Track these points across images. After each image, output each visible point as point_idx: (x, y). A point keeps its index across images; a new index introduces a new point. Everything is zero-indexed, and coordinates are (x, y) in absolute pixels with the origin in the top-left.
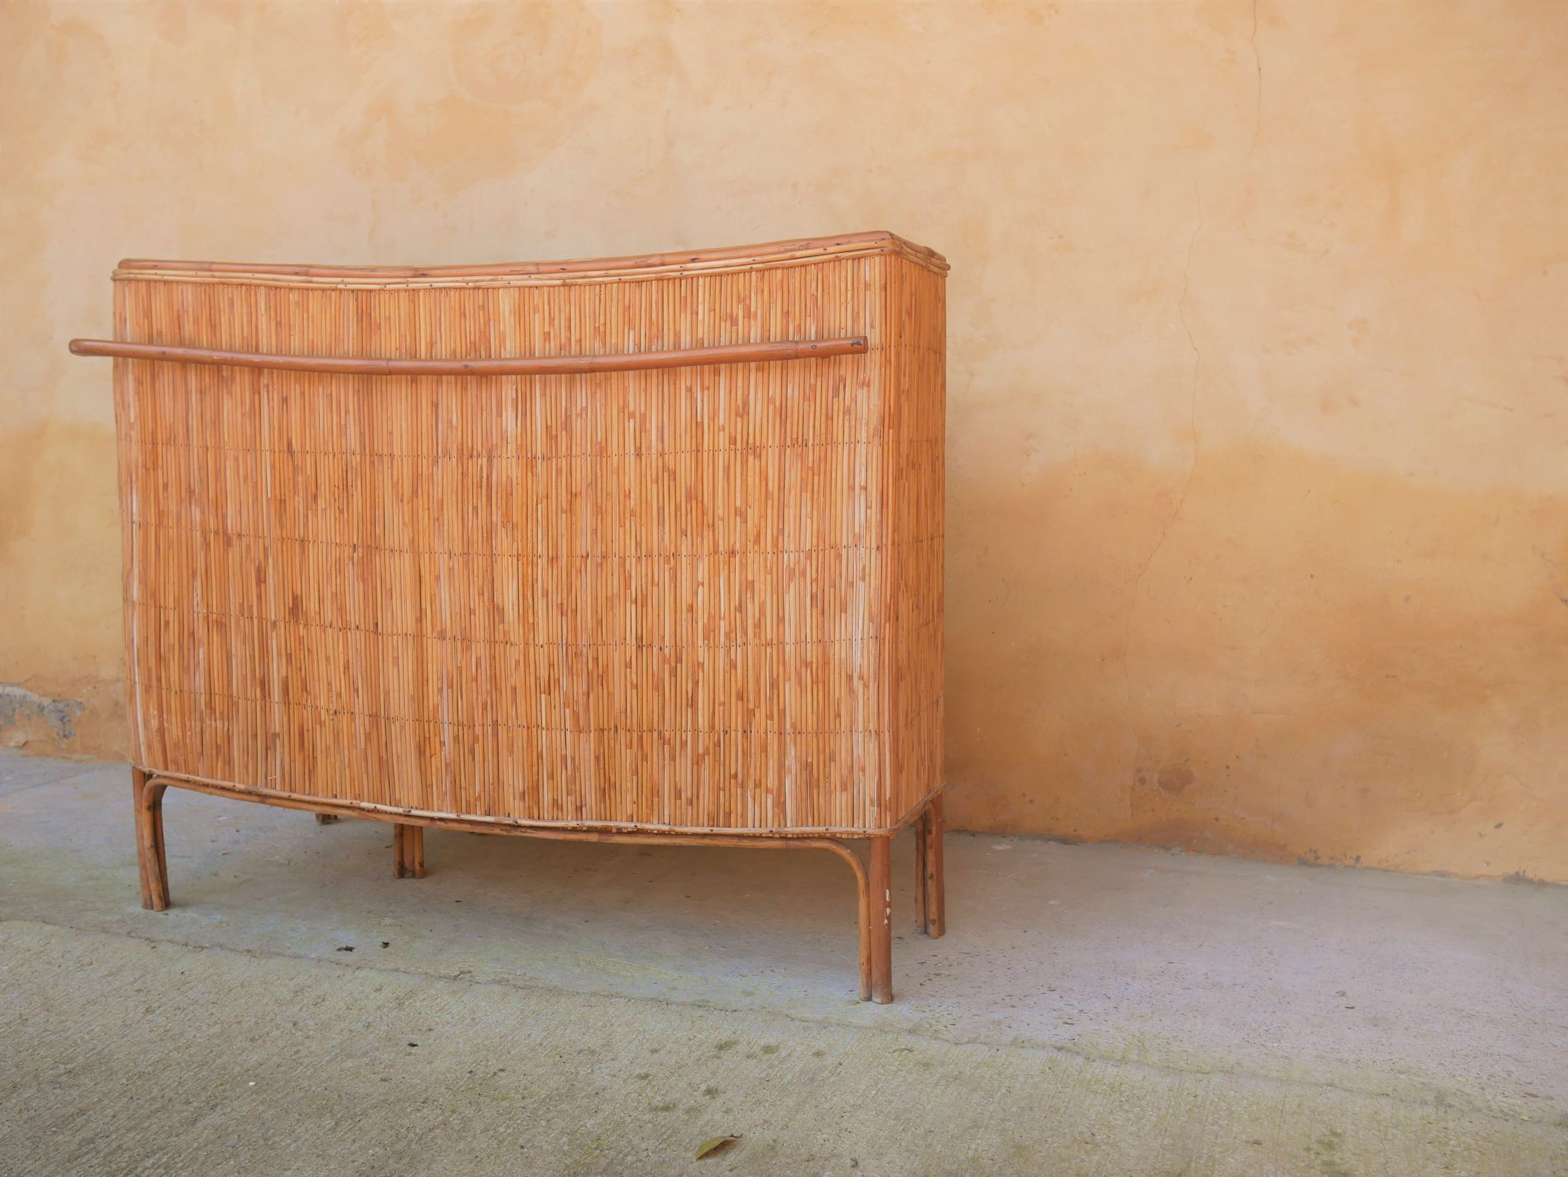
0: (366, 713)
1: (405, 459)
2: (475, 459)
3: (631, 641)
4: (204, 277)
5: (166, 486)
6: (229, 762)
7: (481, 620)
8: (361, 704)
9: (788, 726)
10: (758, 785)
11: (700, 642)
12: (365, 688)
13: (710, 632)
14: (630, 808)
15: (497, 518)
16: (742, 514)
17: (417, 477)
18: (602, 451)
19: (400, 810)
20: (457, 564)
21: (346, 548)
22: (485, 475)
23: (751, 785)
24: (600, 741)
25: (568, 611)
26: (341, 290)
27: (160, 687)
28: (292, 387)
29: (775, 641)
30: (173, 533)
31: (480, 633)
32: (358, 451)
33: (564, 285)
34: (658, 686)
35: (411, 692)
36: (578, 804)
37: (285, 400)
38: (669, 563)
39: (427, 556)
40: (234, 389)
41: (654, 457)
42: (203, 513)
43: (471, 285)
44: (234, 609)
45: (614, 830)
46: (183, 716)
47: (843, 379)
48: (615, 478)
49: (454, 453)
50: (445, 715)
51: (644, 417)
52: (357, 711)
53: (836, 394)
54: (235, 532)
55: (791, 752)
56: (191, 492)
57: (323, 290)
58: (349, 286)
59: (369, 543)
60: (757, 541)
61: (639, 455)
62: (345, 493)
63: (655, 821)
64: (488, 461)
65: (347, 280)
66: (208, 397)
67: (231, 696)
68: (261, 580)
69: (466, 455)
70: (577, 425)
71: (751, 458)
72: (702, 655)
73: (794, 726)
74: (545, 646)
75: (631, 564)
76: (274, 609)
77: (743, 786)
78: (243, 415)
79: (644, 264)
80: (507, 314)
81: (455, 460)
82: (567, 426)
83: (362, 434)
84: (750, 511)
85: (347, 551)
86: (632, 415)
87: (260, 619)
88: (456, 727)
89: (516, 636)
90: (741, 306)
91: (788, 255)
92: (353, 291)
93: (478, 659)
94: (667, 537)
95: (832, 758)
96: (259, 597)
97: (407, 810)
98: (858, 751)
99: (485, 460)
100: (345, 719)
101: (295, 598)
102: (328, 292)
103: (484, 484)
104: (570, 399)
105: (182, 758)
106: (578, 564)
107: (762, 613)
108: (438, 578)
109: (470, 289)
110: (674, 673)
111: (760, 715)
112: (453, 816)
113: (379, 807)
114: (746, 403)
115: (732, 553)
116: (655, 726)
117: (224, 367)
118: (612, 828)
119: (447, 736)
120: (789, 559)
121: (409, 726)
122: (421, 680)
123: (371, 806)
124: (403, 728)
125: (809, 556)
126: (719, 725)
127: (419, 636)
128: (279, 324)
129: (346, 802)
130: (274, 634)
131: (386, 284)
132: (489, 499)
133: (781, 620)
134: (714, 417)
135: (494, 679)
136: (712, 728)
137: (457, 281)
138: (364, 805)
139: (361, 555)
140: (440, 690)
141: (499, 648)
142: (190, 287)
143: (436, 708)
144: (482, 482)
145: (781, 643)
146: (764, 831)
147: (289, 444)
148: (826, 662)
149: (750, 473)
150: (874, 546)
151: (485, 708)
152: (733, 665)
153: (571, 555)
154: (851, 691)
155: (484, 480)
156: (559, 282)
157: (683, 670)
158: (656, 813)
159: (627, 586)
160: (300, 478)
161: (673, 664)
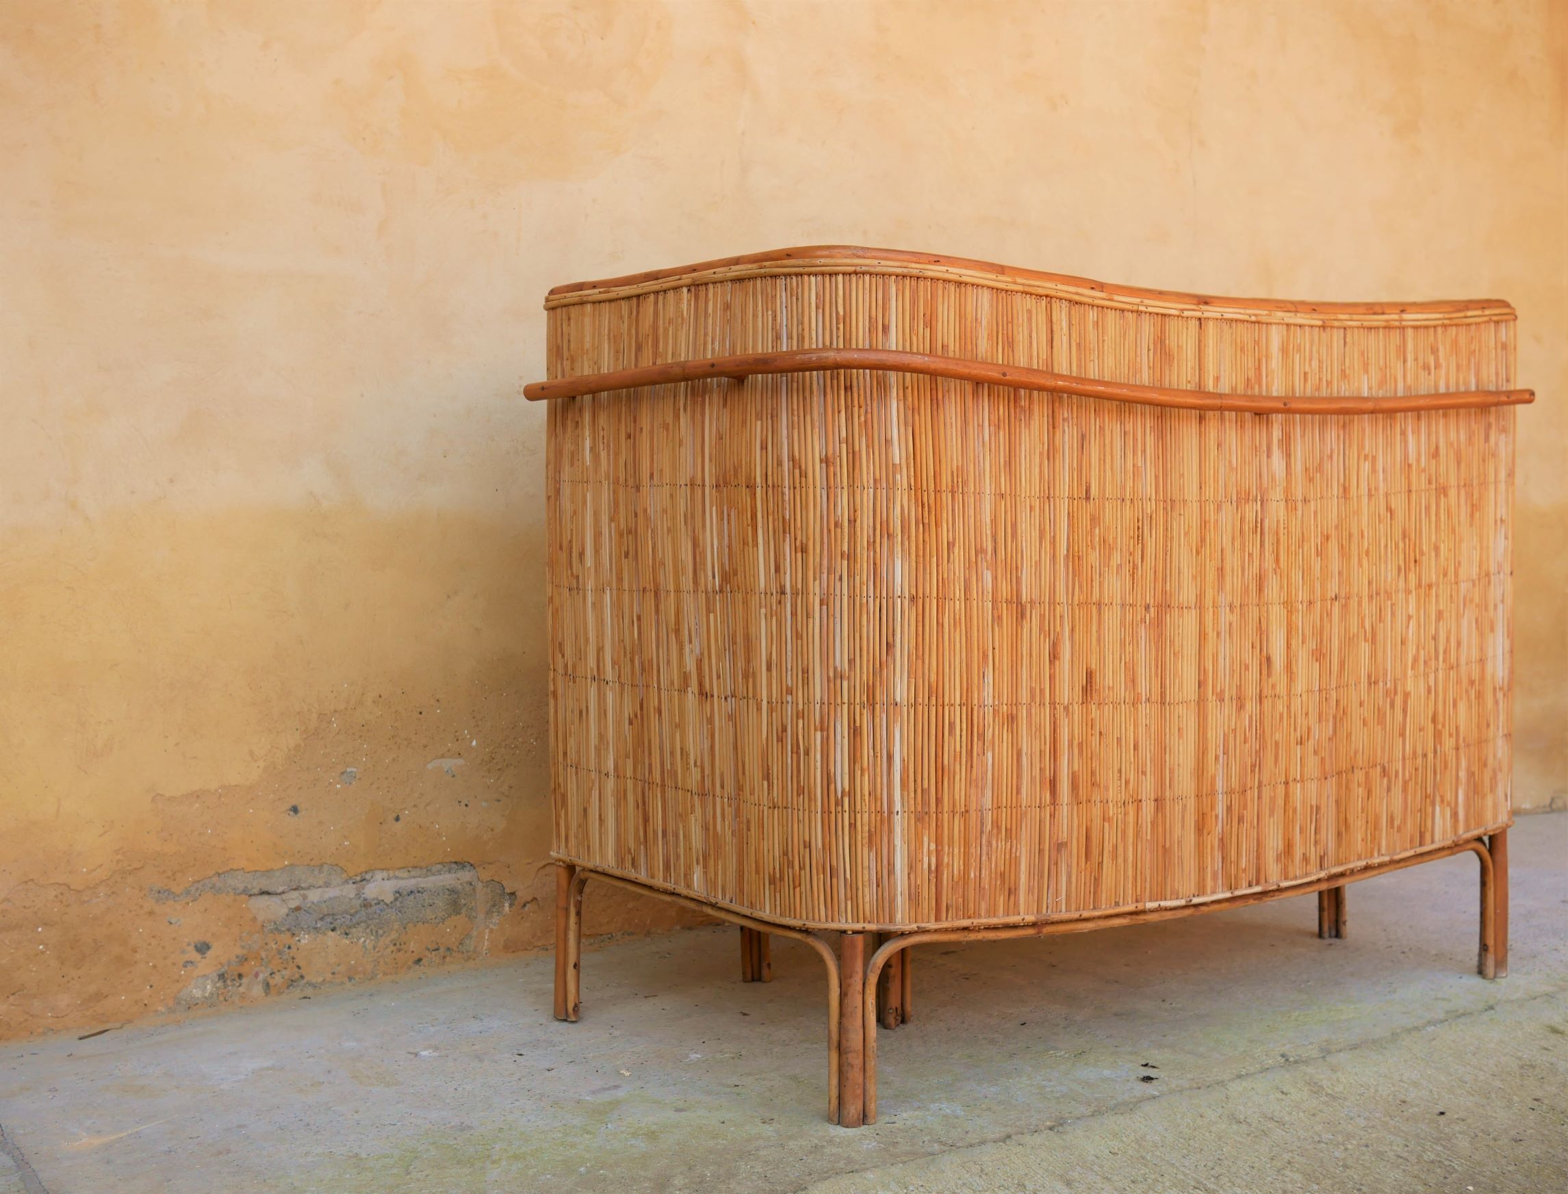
0: (1152, 799)
1: (1195, 504)
2: (1251, 502)
3: (1364, 679)
4: (1003, 282)
5: (950, 545)
6: (1012, 892)
7: (1253, 675)
8: (1148, 788)
9: (1461, 741)
10: (1442, 801)
11: (1410, 672)
12: (1153, 769)
13: (1415, 660)
14: (1359, 846)
15: (1269, 564)
16: (1437, 549)
17: (1204, 524)
18: (1346, 490)
19: (1182, 902)
20: (1235, 618)
21: (1139, 608)
22: (1259, 520)
23: (1438, 799)
24: (1339, 785)
25: (1319, 655)
26: (1139, 313)
27: (938, 812)
28: (1093, 421)
29: (1455, 664)
30: (959, 605)
31: (1251, 691)
32: (1154, 497)
33: (1324, 327)
34: (1381, 719)
35: (1193, 767)
36: (1322, 854)
37: (1083, 437)
38: (1391, 600)
39: (1211, 610)
40: (1032, 422)
41: (1381, 497)
42: (995, 578)
43: (1253, 318)
44: (1024, 696)
45: (1348, 872)
46: (967, 844)
47: (1489, 426)
48: (1356, 518)
49: (1234, 498)
50: (1220, 785)
51: (1374, 459)
52: (1144, 798)
53: (1487, 439)
54: (1029, 600)
55: (1463, 764)
56: (980, 551)
57: (1123, 310)
58: (1150, 309)
59: (1160, 602)
60: (1445, 575)
61: (1370, 495)
62: (1140, 545)
63: (1376, 854)
64: (1262, 505)
65: (1146, 302)
66: (1001, 433)
67: (1020, 806)
68: (1054, 657)
69: (1243, 498)
70: (1327, 466)
71: (1442, 496)
72: (1410, 687)
73: (1464, 741)
74: (1304, 696)
75: (1365, 600)
76: (1068, 690)
77: (1433, 804)
78: (1041, 454)
79: (1371, 312)
80: (1276, 350)
81: (1234, 504)
82: (1320, 468)
83: (1157, 477)
84: (1442, 545)
85: (1140, 611)
86: (1366, 457)
87: (1053, 704)
88: (1229, 795)
89: (1281, 689)
90: (1433, 357)
91: (1461, 314)
92: (1150, 313)
93: (1250, 717)
94: (1389, 574)
95: (1485, 765)
96: (1052, 678)
97: (1188, 899)
98: (1499, 755)
99: (1259, 503)
100: (1131, 810)
101: (1090, 675)
102: (1126, 314)
103: (1259, 529)
104: (1322, 439)
105: (961, 900)
106: (1329, 607)
107: (1448, 640)
108: (1218, 634)
109: (1252, 322)
110: (1392, 705)
111: (1446, 734)
112: (1228, 895)
113: (1163, 904)
114: (1437, 448)
115: (1430, 586)
116: (1379, 762)
117: (1022, 392)
118: (1346, 871)
119: (1220, 809)
120: (1464, 587)
121: (1191, 804)
122: (1202, 751)
123: (1153, 905)
124: (1185, 807)
125: (1474, 585)
126: (1419, 752)
127: (1201, 701)
128: (1079, 345)
129: (1131, 907)
130: (1066, 721)
131: (1182, 310)
132: (1262, 545)
133: (1459, 644)
134: (1418, 461)
135: (1261, 737)
136: (1415, 753)
137: (1240, 313)
138: (1150, 905)
139: (1152, 615)
140: (1217, 758)
141: (1267, 704)
142: (986, 292)
143: (1213, 778)
144: (1256, 527)
145: (1458, 665)
146: (1448, 843)
147: (1088, 491)
148: (1482, 678)
149: (1442, 512)
150: (1509, 572)
151: (1253, 771)
152: (1429, 692)
153: (1323, 600)
154: (1496, 702)
155: (1259, 525)
156: (1320, 323)
157: (1399, 700)
158: (1376, 848)
159: (1363, 626)
160: (1097, 531)
161: (1392, 696)
